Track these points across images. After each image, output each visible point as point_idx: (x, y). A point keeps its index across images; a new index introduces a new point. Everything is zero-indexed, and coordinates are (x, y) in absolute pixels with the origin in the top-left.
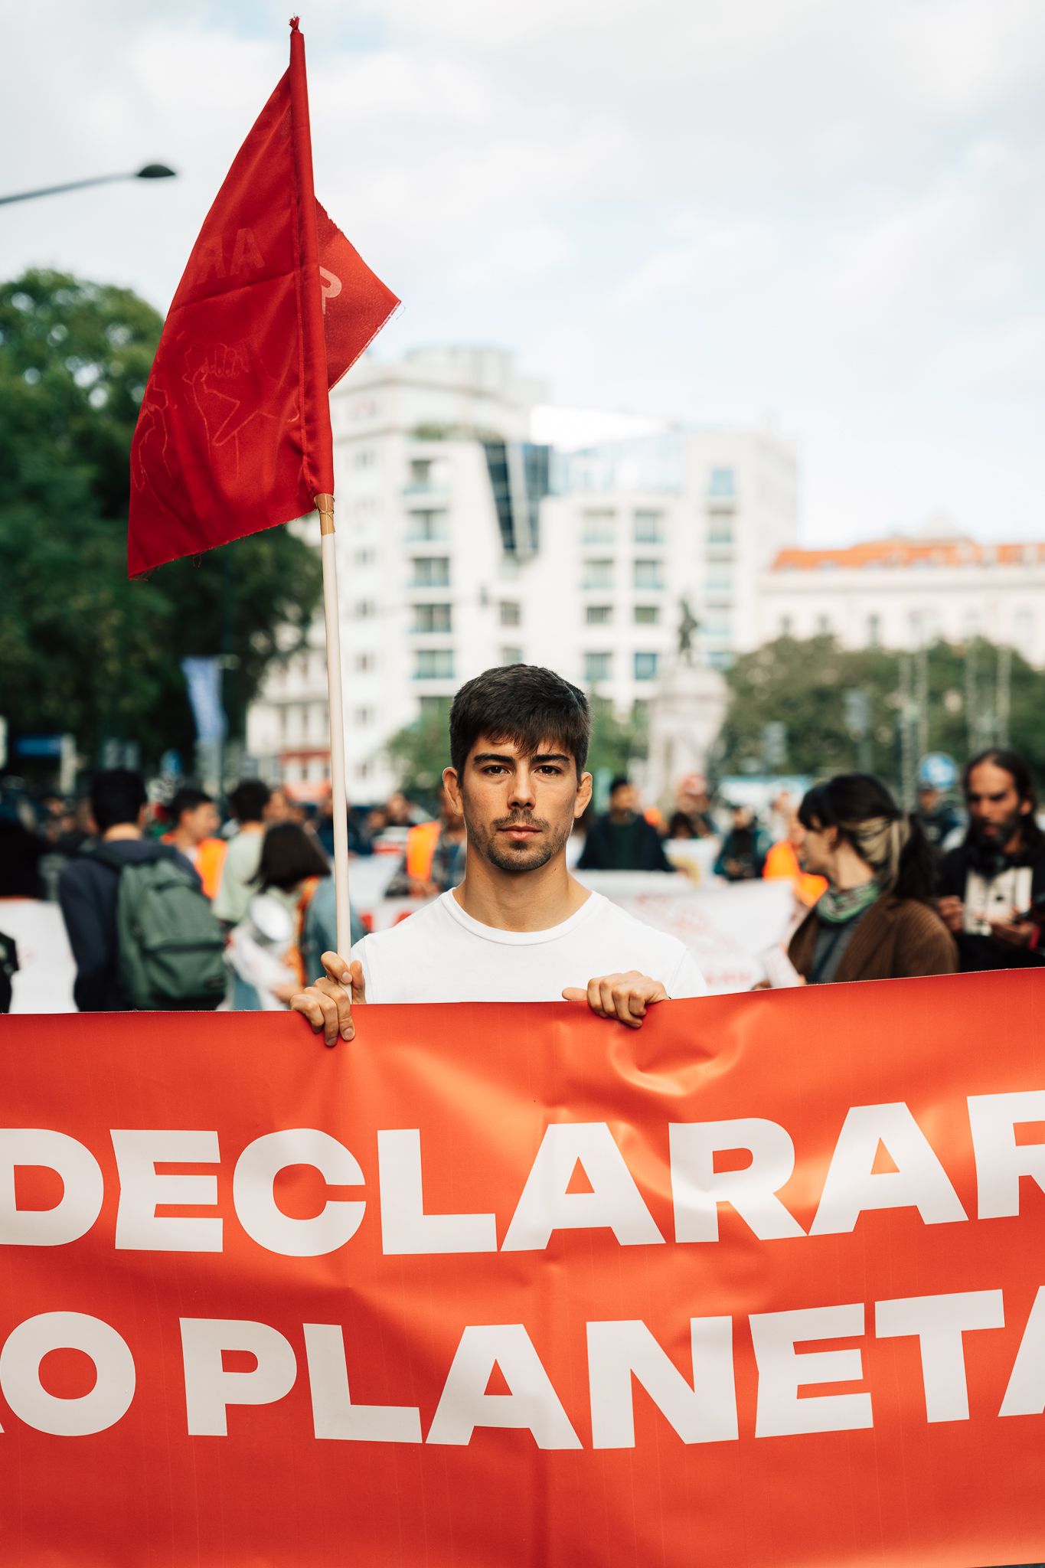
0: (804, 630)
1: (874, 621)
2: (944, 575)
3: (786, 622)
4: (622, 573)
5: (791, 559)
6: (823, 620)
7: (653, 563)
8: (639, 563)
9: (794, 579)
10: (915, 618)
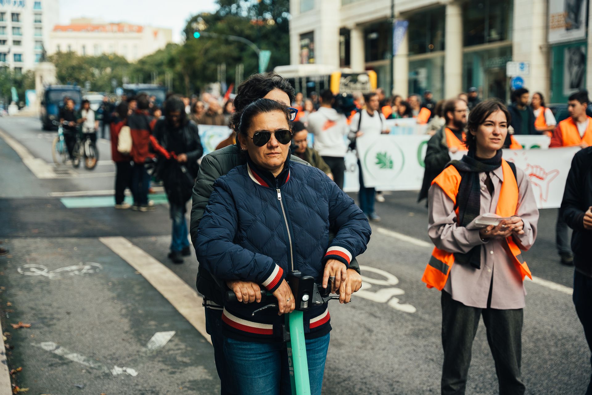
0: (64, 50)
1: (84, 47)
2: (103, 34)
3: (59, 47)
4: (9, 30)
5: (58, 28)
6: (69, 47)
7: (18, 28)
8: (13, 28)
9: (60, 34)
10: (95, 47)
